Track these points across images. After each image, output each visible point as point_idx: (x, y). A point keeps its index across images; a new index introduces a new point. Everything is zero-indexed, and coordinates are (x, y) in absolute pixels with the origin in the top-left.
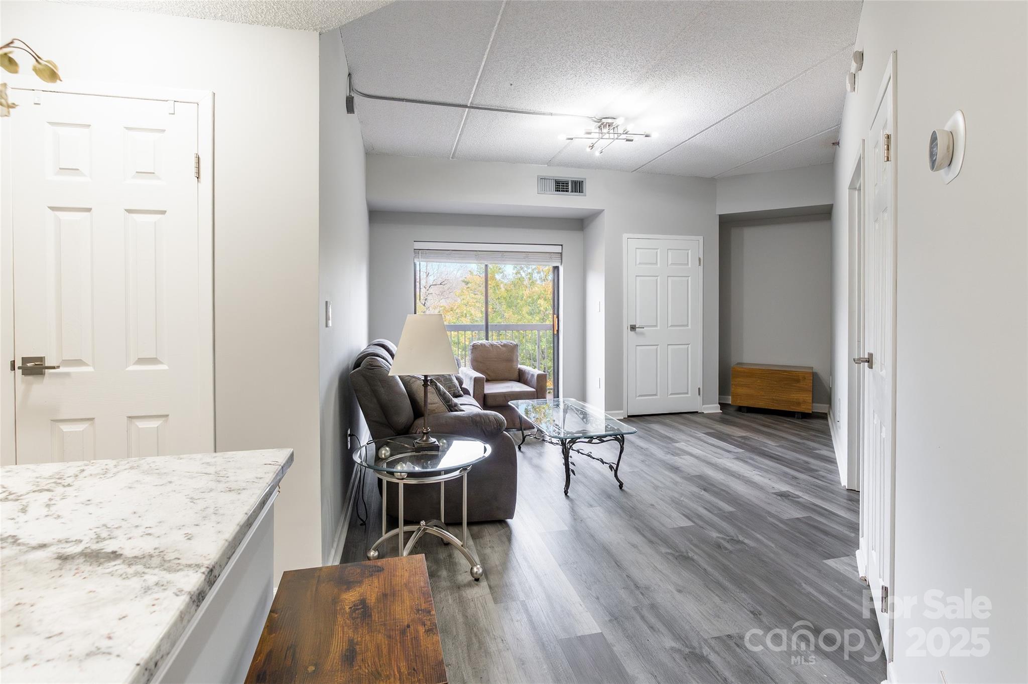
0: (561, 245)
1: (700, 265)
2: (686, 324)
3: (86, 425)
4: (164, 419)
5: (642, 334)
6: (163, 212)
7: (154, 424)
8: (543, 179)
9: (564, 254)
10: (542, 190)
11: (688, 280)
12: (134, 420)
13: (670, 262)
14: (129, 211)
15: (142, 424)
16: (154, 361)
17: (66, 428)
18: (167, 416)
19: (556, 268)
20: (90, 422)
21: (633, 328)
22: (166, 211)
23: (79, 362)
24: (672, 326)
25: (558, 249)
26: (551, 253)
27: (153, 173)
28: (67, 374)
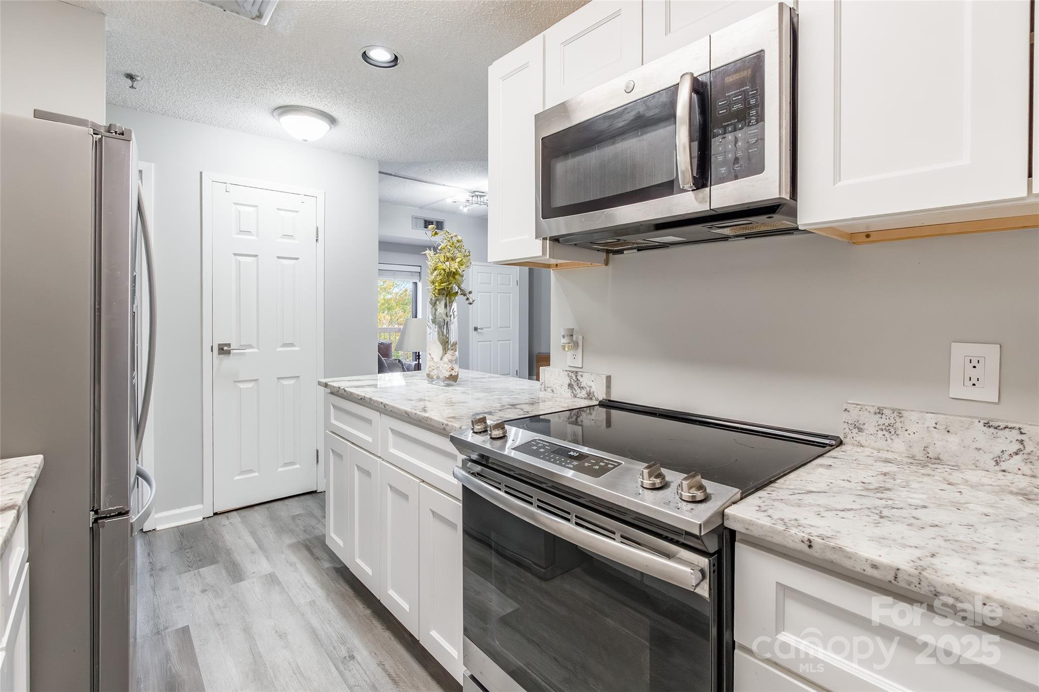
0: (420, 266)
1: (517, 285)
2: (509, 326)
3: (253, 384)
4: (297, 379)
5: (481, 333)
6: (297, 259)
7: (292, 382)
8: (416, 218)
9: (422, 274)
10: (415, 226)
11: (510, 296)
12: (280, 380)
13: (499, 283)
14: (278, 258)
15: (285, 382)
16: (292, 345)
17: (242, 386)
18: (299, 377)
19: (416, 284)
20: (255, 382)
21: (476, 329)
22: (299, 258)
23: (250, 346)
24: (500, 327)
25: (418, 269)
26: (412, 272)
27: (292, 236)
28: (244, 353)
